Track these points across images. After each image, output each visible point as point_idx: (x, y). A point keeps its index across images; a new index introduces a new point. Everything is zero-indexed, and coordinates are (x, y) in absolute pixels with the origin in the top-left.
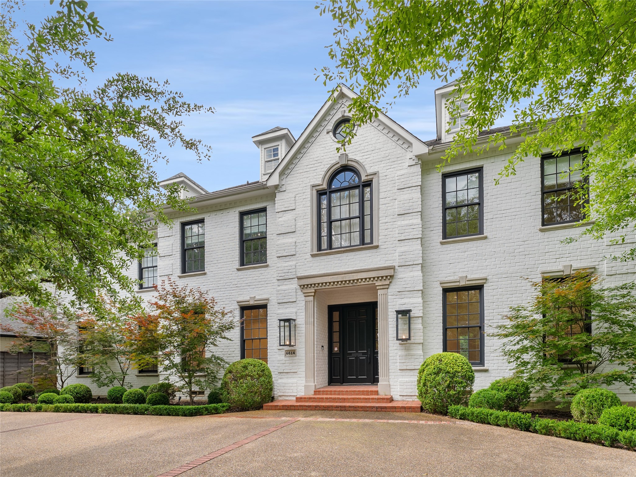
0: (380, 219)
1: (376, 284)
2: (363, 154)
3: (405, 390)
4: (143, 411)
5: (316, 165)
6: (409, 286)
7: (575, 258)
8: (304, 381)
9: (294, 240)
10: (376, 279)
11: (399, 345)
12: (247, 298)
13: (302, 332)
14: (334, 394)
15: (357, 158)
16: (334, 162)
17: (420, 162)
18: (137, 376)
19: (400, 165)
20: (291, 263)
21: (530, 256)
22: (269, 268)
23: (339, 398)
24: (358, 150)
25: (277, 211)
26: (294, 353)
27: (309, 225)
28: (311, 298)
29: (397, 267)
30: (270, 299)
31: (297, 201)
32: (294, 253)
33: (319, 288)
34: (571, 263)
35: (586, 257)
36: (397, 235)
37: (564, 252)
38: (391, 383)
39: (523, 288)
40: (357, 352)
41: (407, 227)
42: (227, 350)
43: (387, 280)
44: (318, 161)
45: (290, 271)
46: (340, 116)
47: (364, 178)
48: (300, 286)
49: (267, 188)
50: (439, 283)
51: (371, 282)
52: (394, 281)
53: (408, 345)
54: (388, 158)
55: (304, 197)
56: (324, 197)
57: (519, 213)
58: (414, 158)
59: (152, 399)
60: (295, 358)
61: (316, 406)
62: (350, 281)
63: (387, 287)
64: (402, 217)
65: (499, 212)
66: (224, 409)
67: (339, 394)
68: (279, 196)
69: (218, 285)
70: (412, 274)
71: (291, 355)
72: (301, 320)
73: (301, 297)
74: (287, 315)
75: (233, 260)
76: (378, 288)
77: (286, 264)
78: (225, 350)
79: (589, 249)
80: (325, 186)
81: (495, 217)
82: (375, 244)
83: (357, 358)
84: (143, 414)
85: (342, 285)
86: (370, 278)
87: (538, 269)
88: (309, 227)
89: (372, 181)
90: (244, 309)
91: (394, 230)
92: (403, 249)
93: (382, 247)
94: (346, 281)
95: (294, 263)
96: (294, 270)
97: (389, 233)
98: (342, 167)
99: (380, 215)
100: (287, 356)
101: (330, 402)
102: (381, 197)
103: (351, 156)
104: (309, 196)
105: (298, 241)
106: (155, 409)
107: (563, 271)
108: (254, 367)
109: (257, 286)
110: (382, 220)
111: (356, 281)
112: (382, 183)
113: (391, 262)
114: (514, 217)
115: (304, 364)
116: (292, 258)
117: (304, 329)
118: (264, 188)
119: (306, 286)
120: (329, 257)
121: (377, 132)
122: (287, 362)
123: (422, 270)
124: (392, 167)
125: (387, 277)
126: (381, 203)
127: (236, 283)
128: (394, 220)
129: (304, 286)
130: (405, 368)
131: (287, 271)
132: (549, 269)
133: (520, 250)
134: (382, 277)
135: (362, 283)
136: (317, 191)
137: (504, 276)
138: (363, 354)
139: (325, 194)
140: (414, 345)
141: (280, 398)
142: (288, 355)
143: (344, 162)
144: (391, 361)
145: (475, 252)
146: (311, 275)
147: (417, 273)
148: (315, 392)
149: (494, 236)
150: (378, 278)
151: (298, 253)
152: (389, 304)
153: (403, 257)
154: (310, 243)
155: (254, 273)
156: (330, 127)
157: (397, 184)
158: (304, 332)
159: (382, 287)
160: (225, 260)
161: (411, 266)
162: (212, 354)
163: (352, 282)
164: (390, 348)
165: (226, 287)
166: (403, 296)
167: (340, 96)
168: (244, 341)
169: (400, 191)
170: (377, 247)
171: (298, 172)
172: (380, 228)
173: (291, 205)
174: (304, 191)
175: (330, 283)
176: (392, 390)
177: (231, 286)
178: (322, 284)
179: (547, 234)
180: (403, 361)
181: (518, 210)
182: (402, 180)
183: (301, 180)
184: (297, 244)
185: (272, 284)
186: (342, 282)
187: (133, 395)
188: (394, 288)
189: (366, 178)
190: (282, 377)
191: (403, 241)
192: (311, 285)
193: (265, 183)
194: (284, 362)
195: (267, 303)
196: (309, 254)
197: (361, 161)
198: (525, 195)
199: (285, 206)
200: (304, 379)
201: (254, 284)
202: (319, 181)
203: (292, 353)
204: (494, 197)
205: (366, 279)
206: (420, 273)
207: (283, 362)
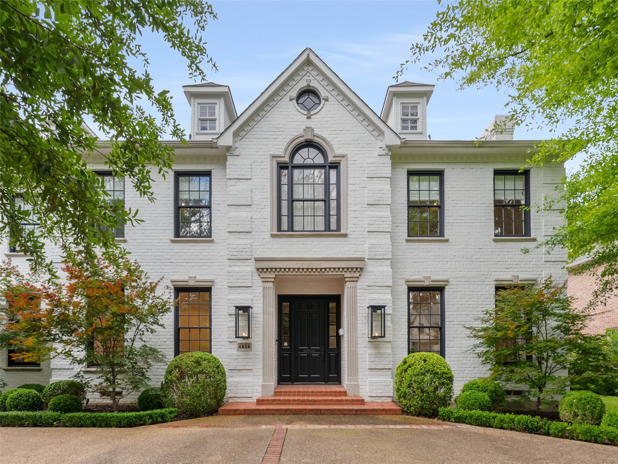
0: (349, 206)
1: (345, 276)
2: (330, 132)
3: (375, 391)
4: (50, 421)
5: (276, 133)
6: (379, 280)
7: (521, 269)
8: (261, 380)
9: (250, 215)
10: (346, 270)
11: (368, 343)
12: (186, 278)
13: (259, 322)
14: (298, 395)
15: (324, 136)
16: (297, 134)
17: (390, 154)
18: (6, 370)
19: (370, 152)
20: (246, 241)
21: (485, 263)
22: (214, 244)
23: (308, 400)
24: (325, 126)
25: (228, 177)
26: (249, 347)
27: (269, 200)
28: (271, 285)
29: (366, 260)
30: (215, 281)
31: (254, 170)
32: (250, 230)
33: (281, 273)
34: (518, 274)
35: (529, 270)
36: (367, 226)
37: (512, 263)
38: (360, 383)
39: (479, 293)
40: (309, 348)
41: (377, 219)
42: (157, 340)
43: (357, 272)
44: (280, 129)
45: (245, 250)
46: (305, 84)
47: (331, 159)
48: (258, 269)
49: (217, 147)
50: (404, 280)
51: (339, 273)
52: (364, 274)
53: (377, 343)
54: (357, 142)
55: (262, 167)
56: (285, 172)
57: (475, 221)
58: (384, 147)
59: (59, 404)
60: (250, 353)
61: (286, 410)
62: (316, 269)
63: (356, 279)
64: (372, 208)
65: (459, 218)
66: (173, 415)
67: (304, 395)
68: (230, 161)
69: (145, 257)
70: (381, 268)
71: (245, 349)
72: (257, 310)
73: (258, 282)
74: (240, 301)
75: (165, 228)
76: (346, 279)
77: (240, 242)
78: (153, 340)
79: (532, 263)
80: (287, 159)
81: (455, 221)
82: (343, 231)
83: (309, 355)
84: (50, 425)
85: (308, 273)
86: (339, 269)
87: (492, 276)
88: (268, 203)
89: (339, 163)
90: (179, 290)
91: (363, 219)
92: (373, 241)
93: (350, 236)
94: (312, 269)
95: (249, 241)
96: (250, 250)
97: (358, 222)
98: (306, 141)
99: (349, 202)
100: (240, 350)
101: (298, 404)
102: (349, 182)
103: (316, 132)
104: (269, 167)
105: (254, 217)
106: (71, 418)
107: (512, 281)
108: (209, 362)
109: (198, 264)
110: (351, 208)
111: (323, 270)
112: (351, 168)
113: (361, 253)
114: (471, 224)
115: (261, 360)
116: (248, 235)
117: (261, 319)
118: (212, 148)
119: (265, 270)
120: (291, 239)
121: (346, 112)
122: (240, 357)
123: (391, 265)
124: (362, 152)
125: (357, 269)
126: (349, 189)
127: (169, 257)
128: (363, 209)
129: (263, 269)
130: (374, 367)
131: (241, 250)
132: (501, 277)
133: (477, 257)
134: (352, 269)
135: (330, 273)
136: (278, 163)
137: (463, 280)
138: (316, 350)
139: (286, 168)
140: (384, 343)
141: (230, 400)
142: (242, 349)
143: (309, 137)
144: (360, 360)
145: (437, 253)
146: (272, 258)
147: (386, 268)
148: (275, 392)
149: (454, 240)
150: (348, 269)
151: (254, 230)
152: (358, 298)
153: (373, 250)
154: (269, 220)
155: (194, 248)
156: (294, 93)
157: (366, 172)
158: (261, 323)
159: (351, 279)
160: (154, 228)
161: (380, 261)
162: (143, 343)
163: (319, 270)
164: (359, 346)
165: (154, 261)
166: (372, 291)
167: (305, 63)
168: (179, 330)
169: (369, 179)
170: (345, 235)
171: (254, 136)
172: (349, 215)
173: (247, 173)
174: (262, 160)
175: (294, 269)
176: (361, 390)
177: (162, 261)
178: (285, 269)
179: (499, 244)
180: (373, 360)
181: (474, 218)
182: (372, 169)
183: (259, 147)
184: (253, 220)
185: (218, 264)
186: (308, 269)
187: (25, 398)
188: (363, 282)
189: (334, 159)
190: (234, 374)
191: (372, 233)
192: (272, 269)
193: (215, 141)
194: (237, 357)
195: (212, 285)
196: (269, 234)
197: (329, 140)
198: (480, 205)
199: (239, 173)
200: (261, 377)
201: (194, 261)
202: (280, 152)
203: (246, 346)
204: (454, 202)
205: (334, 269)
206: (389, 269)
207: (235, 357)
